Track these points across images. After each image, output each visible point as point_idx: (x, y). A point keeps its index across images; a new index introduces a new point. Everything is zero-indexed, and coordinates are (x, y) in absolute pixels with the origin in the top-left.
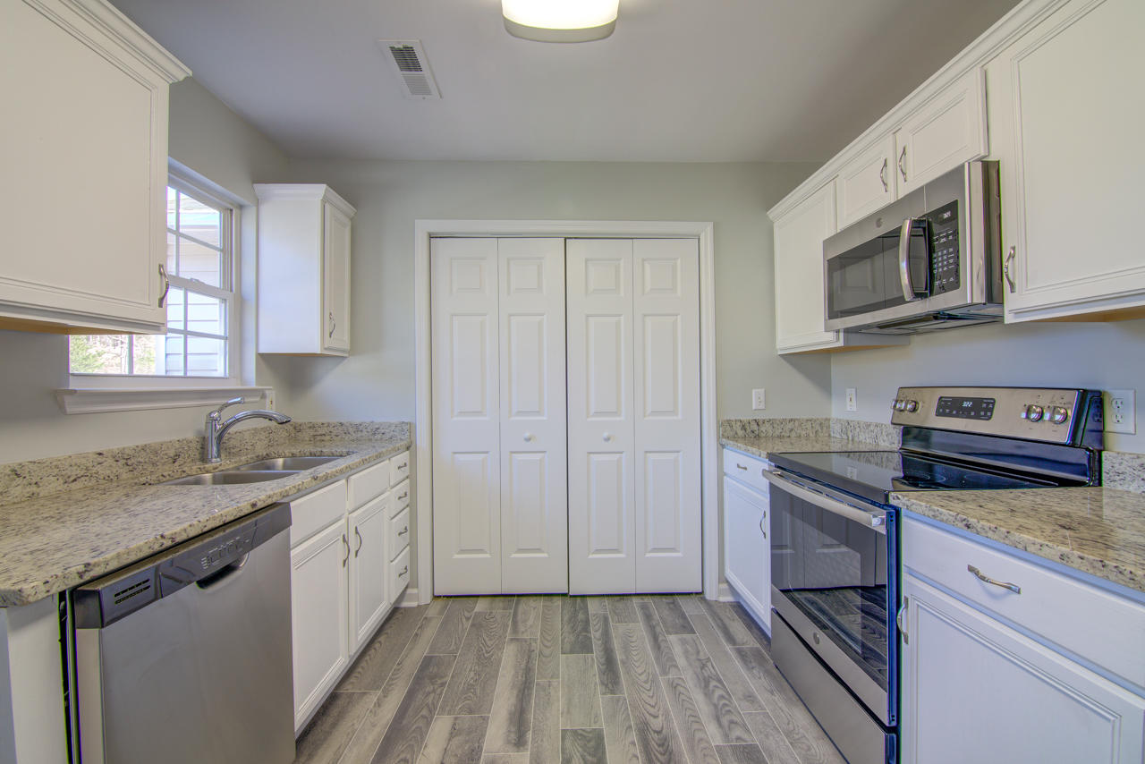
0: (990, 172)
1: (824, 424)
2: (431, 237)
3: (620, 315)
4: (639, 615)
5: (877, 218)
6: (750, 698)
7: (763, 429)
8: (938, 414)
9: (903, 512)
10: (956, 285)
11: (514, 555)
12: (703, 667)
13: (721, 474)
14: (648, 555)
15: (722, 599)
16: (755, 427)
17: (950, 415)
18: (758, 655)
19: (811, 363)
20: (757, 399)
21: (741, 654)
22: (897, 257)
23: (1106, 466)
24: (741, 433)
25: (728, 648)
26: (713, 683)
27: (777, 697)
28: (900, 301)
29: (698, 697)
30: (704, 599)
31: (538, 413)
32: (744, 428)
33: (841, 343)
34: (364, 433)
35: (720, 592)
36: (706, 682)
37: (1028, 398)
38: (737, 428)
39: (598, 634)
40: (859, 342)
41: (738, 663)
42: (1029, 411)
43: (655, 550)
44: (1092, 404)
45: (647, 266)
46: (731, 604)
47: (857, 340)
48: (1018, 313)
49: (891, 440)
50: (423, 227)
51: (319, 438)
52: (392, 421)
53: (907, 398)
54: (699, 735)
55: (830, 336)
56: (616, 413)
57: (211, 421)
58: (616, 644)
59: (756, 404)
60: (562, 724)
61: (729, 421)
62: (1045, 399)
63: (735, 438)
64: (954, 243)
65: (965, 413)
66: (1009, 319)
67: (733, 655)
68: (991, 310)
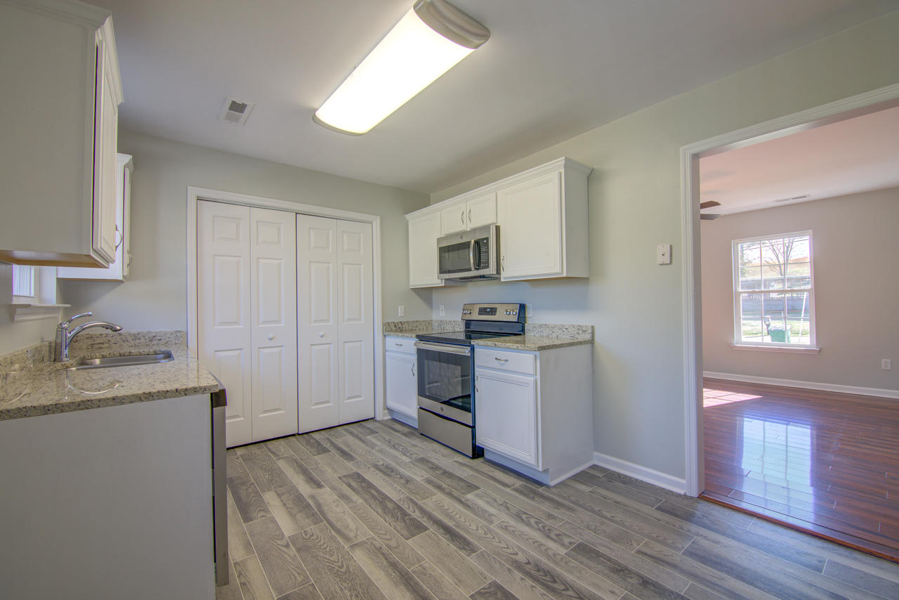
0: (498, 228)
1: (430, 323)
2: (199, 199)
3: (329, 263)
4: (345, 433)
5: (461, 234)
6: (414, 446)
7: (404, 326)
8: (479, 314)
9: (475, 346)
10: (488, 267)
11: (261, 416)
12: (390, 442)
13: (385, 351)
14: (346, 401)
15: (385, 418)
16: (400, 325)
17: (483, 314)
18: (410, 433)
19: (425, 293)
20: (401, 311)
21: (405, 435)
22: (469, 252)
23: (526, 328)
24: (394, 329)
25: (398, 434)
26: (397, 446)
27: (425, 443)
28: (469, 270)
29: (393, 452)
30: (376, 421)
31: (277, 322)
32: (395, 326)
33: (443, 285)
34: (142, 340)
35: (384, 415)
36: (394, 446)
37: (505, 307)
38: (392, 326)
39: (329, 445)
40: (450, 284)
41: (404, 438)
42: (507, 311)
43: (349, 398)
44: (522, 308)
45: (345, 237)
46: (390, 420)
47: (450, 283)
48: (505, 278)
49: (461, 328)
50: (193, 192)
51: (97, 346)
52: (167, 330)
53: (467, 308)
54: (400, 461)
55: (439, 281)
56: (327, 321)
57: (60, 329)
58: (342, 446)
59: (400, 314)
60: (336, 476)
61: (388, 323)
62: (511, 307)
63: (391, 331)
64: (487, 252)
65: (488, 313)
66: (502, 280)
67: (400, 435)
68: (497, 276)
